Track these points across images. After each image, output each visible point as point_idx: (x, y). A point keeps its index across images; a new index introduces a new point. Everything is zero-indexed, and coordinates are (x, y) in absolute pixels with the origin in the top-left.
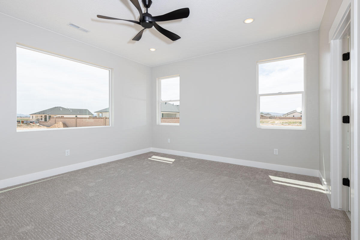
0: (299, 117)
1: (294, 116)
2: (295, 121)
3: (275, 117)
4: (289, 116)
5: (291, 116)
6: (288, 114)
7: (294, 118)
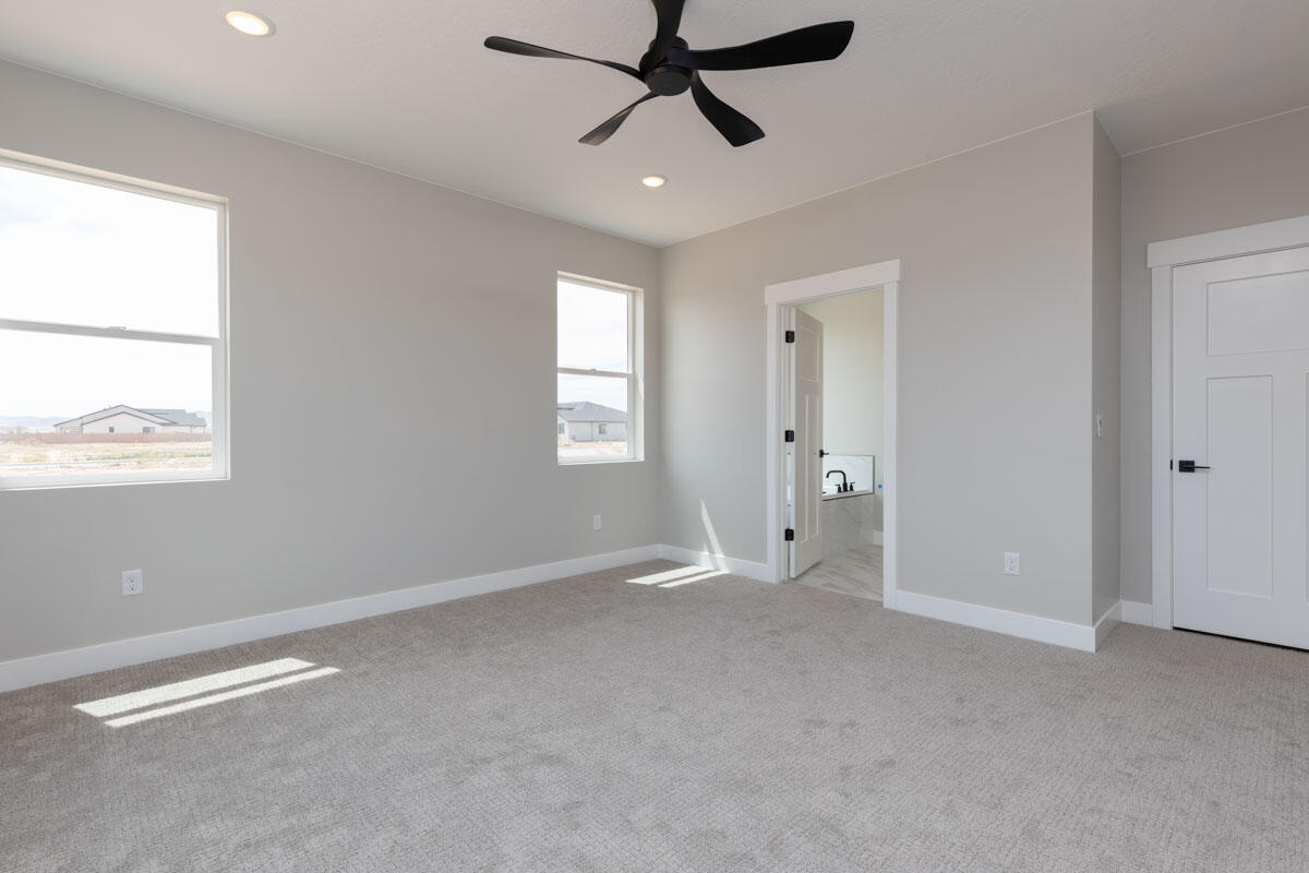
0: (135, 432)
1: (112, 430)
2: (116, 448)
3: (12, 433)
4: (87, 429)
5: (101, 428)
6: (85, 420)
7: (112, 436)
